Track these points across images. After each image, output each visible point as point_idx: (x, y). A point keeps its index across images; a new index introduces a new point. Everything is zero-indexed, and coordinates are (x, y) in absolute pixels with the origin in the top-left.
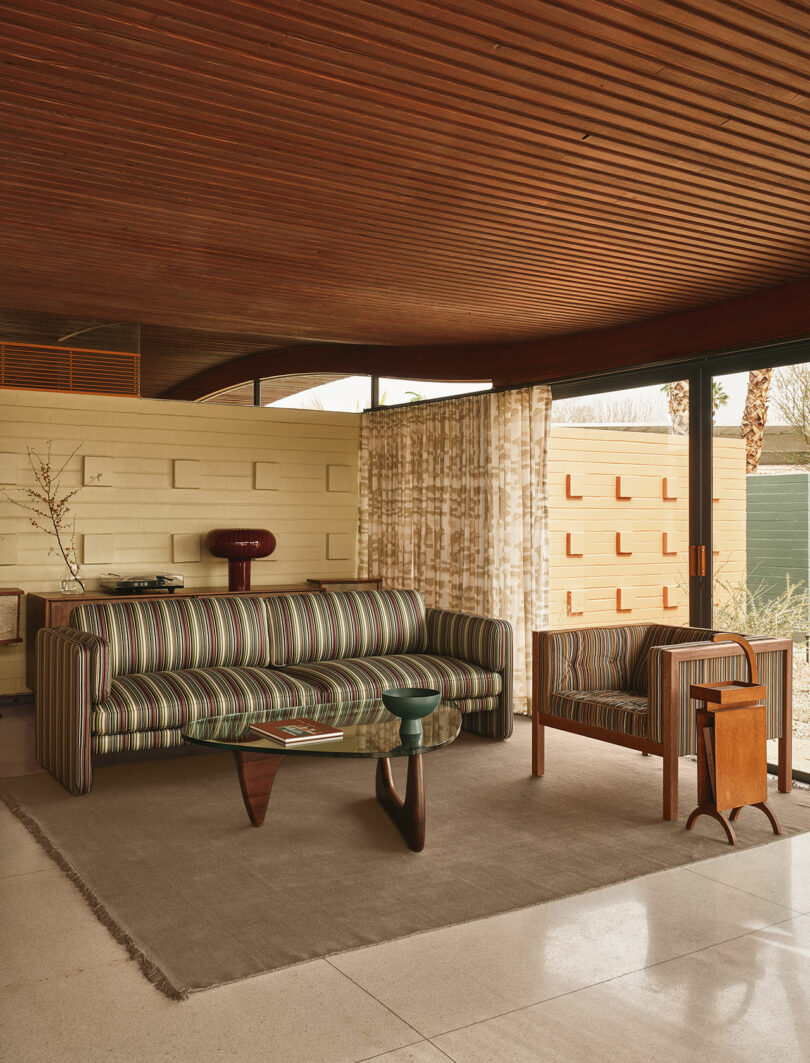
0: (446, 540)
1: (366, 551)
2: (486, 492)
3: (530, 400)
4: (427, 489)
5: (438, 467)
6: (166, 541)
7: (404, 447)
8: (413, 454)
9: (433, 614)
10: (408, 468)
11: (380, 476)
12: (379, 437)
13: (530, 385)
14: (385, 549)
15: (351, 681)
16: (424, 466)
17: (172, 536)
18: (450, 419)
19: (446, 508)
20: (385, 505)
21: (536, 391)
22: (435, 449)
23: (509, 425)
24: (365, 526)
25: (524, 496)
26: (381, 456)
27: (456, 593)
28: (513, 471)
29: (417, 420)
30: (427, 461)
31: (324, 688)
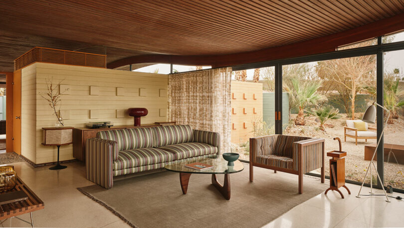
0: (198, 110)
1: (170, 114)
2: (211, 97)
3: (225, 72)
4: (192, 96)
5: (195, 90)
6: (114, 111)
7: (183, 84)
8: (186, 86)
9: (195, 131)
10: (185, 90)
11: (175, 92)
12: (175, 81)
13: (226, 67)
14: (177, 113)
15: (181, 151)
16: (190, 89)
17: (116, 110)
18: (199, 76)
19: (198, 101)
20: (177, 101)
21: (228, 68)
22: (194, 84)
23: (218, 78)
24: (170, 107)
25: (223, 98)
26: (175, 87)
27: (201, 125)
28: (219, 91)
29: (188, 77)
30: (191, 88)
31: (174, 153)
